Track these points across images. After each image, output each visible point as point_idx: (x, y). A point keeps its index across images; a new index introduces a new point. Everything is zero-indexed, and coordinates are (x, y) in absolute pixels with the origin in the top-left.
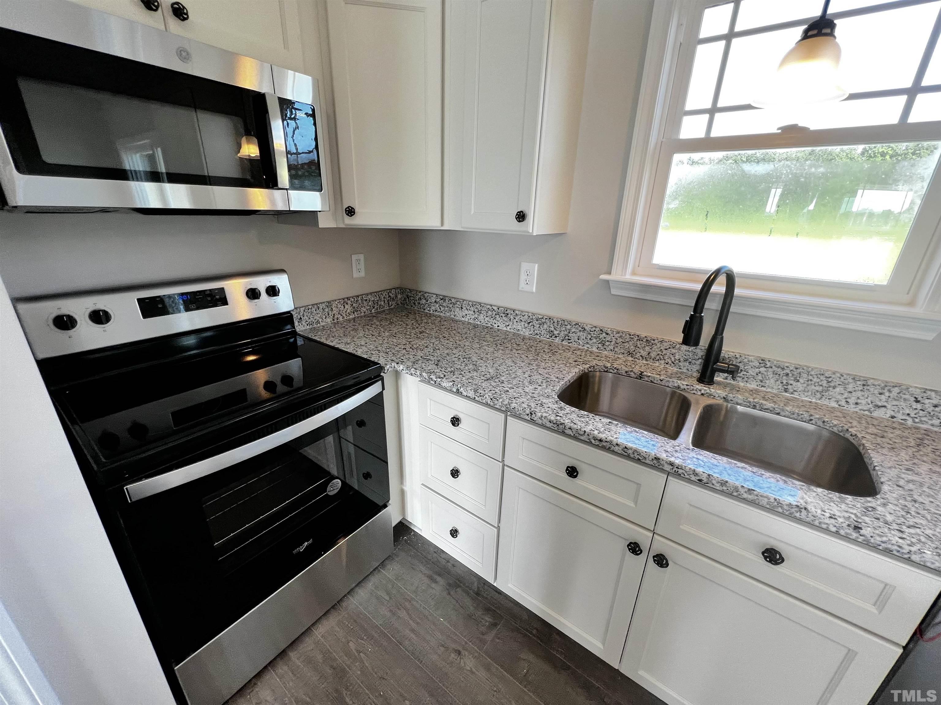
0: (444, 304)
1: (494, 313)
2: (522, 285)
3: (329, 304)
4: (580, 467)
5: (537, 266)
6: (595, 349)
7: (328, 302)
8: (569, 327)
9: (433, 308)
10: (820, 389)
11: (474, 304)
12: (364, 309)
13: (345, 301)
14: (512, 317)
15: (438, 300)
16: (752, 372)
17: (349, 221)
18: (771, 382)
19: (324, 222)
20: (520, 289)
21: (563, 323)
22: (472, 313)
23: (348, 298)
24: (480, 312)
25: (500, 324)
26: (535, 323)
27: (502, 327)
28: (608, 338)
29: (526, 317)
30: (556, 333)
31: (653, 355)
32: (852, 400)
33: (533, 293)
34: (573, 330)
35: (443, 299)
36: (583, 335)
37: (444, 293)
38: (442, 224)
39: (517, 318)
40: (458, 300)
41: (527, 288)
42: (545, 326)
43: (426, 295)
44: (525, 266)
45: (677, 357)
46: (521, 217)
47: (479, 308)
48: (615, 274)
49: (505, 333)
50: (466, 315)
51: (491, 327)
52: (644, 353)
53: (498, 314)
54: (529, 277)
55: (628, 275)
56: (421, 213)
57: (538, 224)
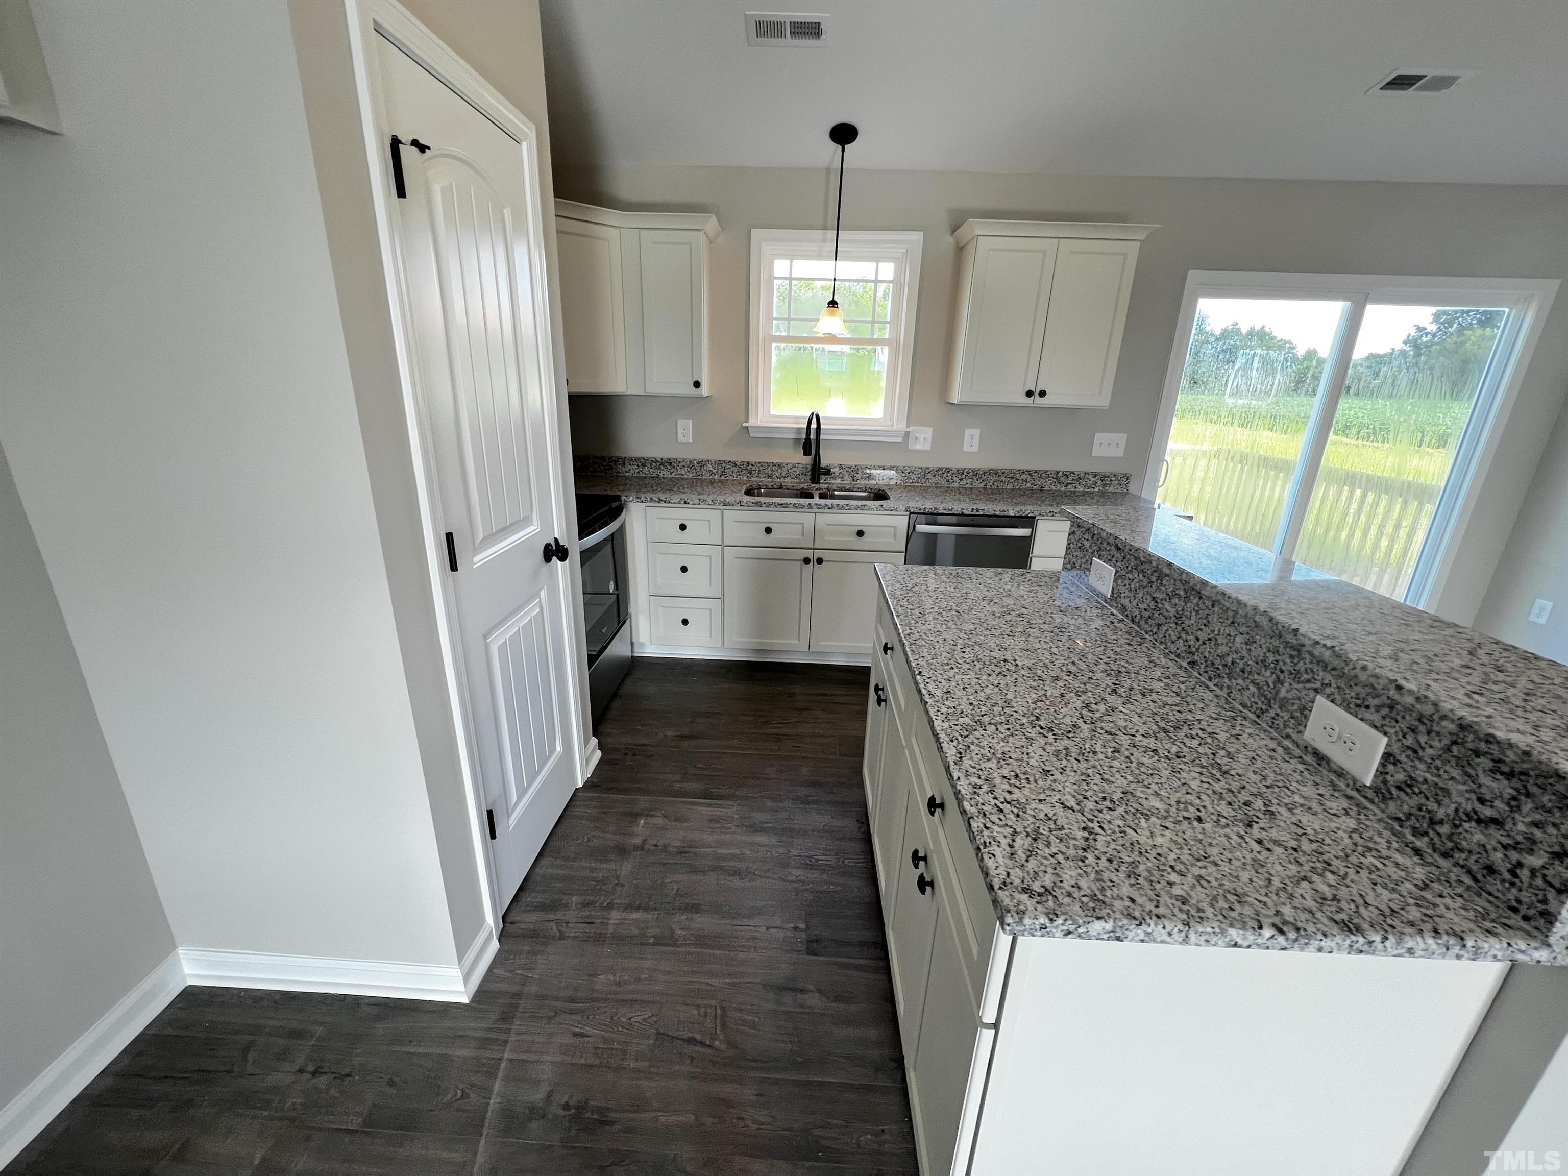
1: (658, 464)
2: (680, 437)
4: (768, 526)
5: (691, 421)
6: (745, 478)
8: (723, 465)
11: (637, 460)
14: (675, 465)
16: (837, 473)
18: (846, 477)
20: (680, 441)
21: (718, 462)
22: (636, 467)
24: (644, 466)
25: (665, 473)
26: (696, 466)
27: (667, 474)
29: (688, 463)
30: (714, 471)
31: (785, 474)
33: (691, 443)
34: (728, 467)
35: (603, 459)
36: (735, 469)
38: (627, 390)
39: (680, 465)
40: (619, 458)
41: (684, 440)
42: (705, 467)
44: (680, 422)
45: (797, 473)
46: (697, 384)
47: (642, 462)
48: (752, 422)
49: (671, 479)
50: (632, 470)
51: (658, 476)
52: (778, 474)
53: (662, 464)
54: (685, 431)
55: (761, 422)
56: (613, 382)
57: (705, 389)
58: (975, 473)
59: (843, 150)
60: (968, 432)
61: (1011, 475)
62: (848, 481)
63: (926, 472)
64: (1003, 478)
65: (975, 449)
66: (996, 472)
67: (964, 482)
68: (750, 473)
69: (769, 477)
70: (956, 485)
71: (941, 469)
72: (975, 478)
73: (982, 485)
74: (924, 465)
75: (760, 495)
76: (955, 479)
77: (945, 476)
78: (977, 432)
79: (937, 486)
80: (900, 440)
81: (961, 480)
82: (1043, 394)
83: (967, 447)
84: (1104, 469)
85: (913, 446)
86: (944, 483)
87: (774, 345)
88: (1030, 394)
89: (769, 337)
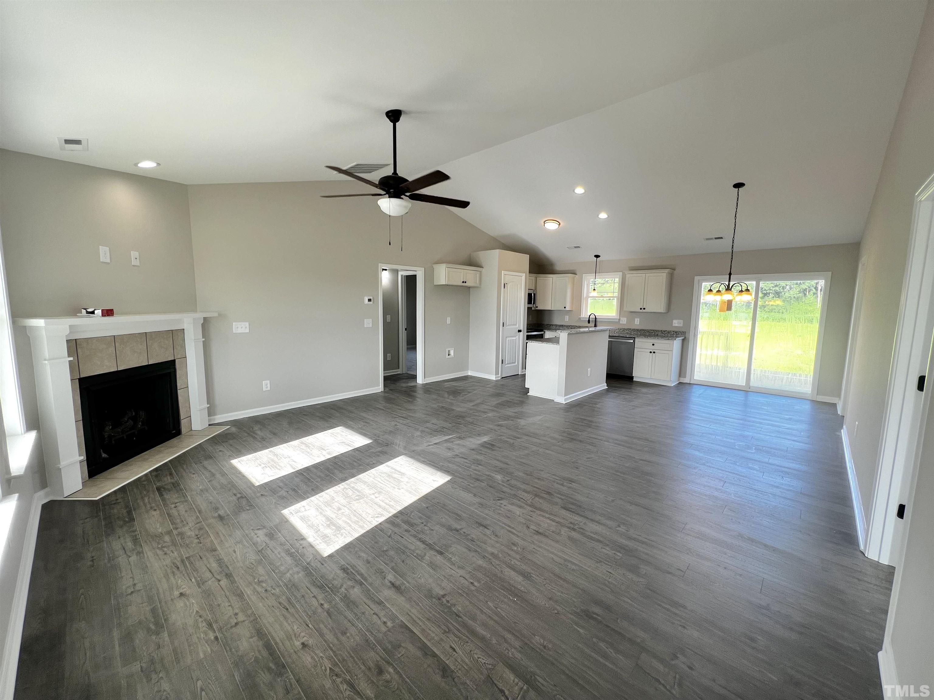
0: (548, 326)
1: (560, 326)
2: (565, 319)
3: (533, 321)
5: (568, 316)
9: (546, 327)
12: (531, 327)
15: (549, 323)
17: (536, 309)
19: (533, 309)
20: (565, 321)
21: (573, 326)
22: (556, 325)
25: (561, 328)
26: (568, 327)
33: (568, 321)
34: (575, 327)
36: (577, 328)
38: (551, 309)
39: (565, 326)
40: (553, 323)
42: (570, 327)
43: (544, 324)
44: (566, 316)
46: (565, 308)
48: (581, 316)
50: (554, 327)
51: (559, 329)
54: (567, 318)
55: (583, 316)
56: (548, 307)
57: (567, 309)
59: (597, 259)
60: (636, 319)
61: (648, 331)
64: (646, 332)
66: (644, 330)
67: (635, 332)
70: (632, 333)
71: (629, 329)
73: (640, 333)
74: (624, 328)
78: (639, 319)
79: (627, 333)
80: (618, 321)
82: (644, 309)
83: (636, 323)
84: (676, 330)
85: (621, 322)
86: (629, 332)
87: (589, 299)
88: (641, 309)
89: (588, 297)
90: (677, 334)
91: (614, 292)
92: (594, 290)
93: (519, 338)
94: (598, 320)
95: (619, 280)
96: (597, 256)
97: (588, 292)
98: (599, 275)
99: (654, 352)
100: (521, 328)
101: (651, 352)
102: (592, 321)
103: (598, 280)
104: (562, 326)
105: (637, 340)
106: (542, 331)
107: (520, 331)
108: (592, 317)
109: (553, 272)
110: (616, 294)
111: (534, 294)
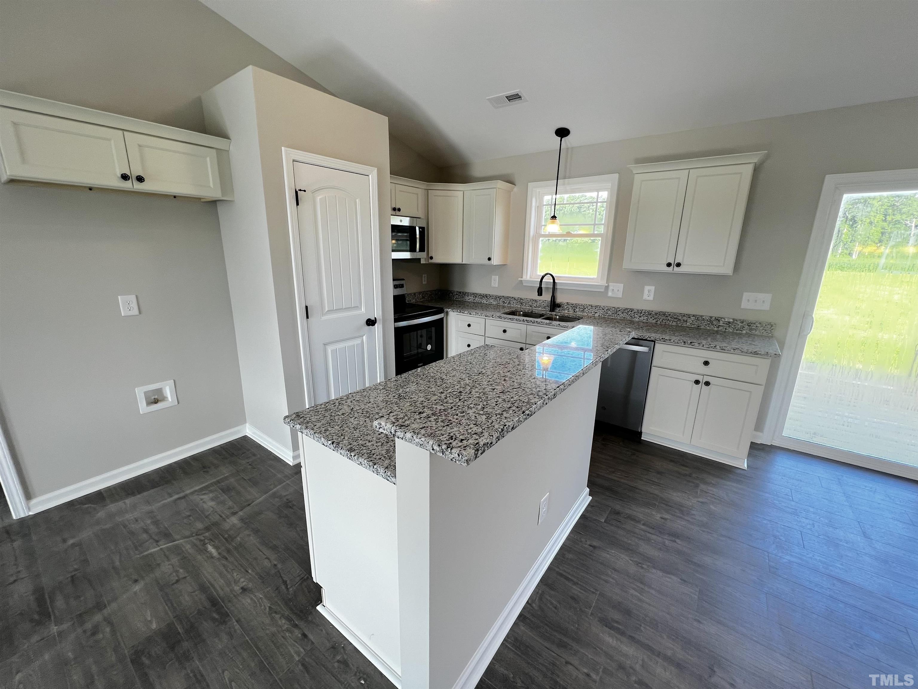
0: (460, 295)
1: (482, 296)
2: (492, 284)
3: (415, 294)
4: (507, 329)
5: (497, 277)
6: (519, 306)
7: (415, 293)
8: (510, 299)
9: (455, 297)
10: (582, 310)
11: (473, 294)
12: (426, 297)
13: (420, 293)
14: (489, 298)
15: (458, 293)
16: (565, 307)
17: (431, 261)
18: (570, 310)
19: (423, 262)
20: (492, 286)
21: (508, 298)
22: (473, 297)
23: (421, 292)
24: (476, 297)
25: (484, 301)
26: (498, 299)
27: (485, 302)
28: (523, 301)
29: (494, 297)
30: (505, 302)
31: (538, 306)
32: (590, 312)
33: (496, 287)
34: (511, 300)
35: (460, 293)
36: (515, 301)
37: (460, 291)
38: (462, 262)
39: (491, 297)
40: (466, 293)
41: (494, 286)
42: (501, 299)
43: (452, 292)
44: (493, 277)
45: (545, 305)
46: (489, 259)
47: (475, 295)
48: (524, 278)
49: (486, 304)
50: (470, 299)
51: (481, 302)
52: (535, 305)
53: (483, 297)
54: (495, 281)
55: (528, 278)
56: (455, 258)
57: (495, 261)
58: (649, 313)
59: (561, 141)
60: (647, 288)
61: (675, 317)
62: (571, 311)
63: (617, 311)
64: (670, 319)
65: (651, 298)
66: (664, 314)
67: (642, 318)
68: (522, 304)
69: (531, 306)
70: (637, 320)
71: (627, 309)
72: (650, 316)
73: (654, 321)
74: (616, 306)
75: (520, 315)
76: (636, 316)
77: (629, 313)
78: (653, 288)
79: (624, 319)
80: (602, 290)
81: (640, 317)
82: (678, 265)
83: (645, 297)
84: (750, 318)
85: (610, 294)
86: (629, 318)
87: (541, 239)
88: (669, 265)
89: (538, 235)
90: (751, 330)
91: (595, 225)
92: (554, 217)
93: (371, 339)
94: (558, 287)
95: (611, 195)
96: (562, 133)
97: (539, 226)
98: (564, 184)
99: (707, 384)
100: (377, 314)
101: (697, 382)
102: (547, 288)
103: (563, 197)
104: (486, 296)
105: (659, 347)
106: (441, 311)
107: (371, 322)
108: (548, 279)
109: (465, 179)
110: (601, 230)
111: (422, 230)
